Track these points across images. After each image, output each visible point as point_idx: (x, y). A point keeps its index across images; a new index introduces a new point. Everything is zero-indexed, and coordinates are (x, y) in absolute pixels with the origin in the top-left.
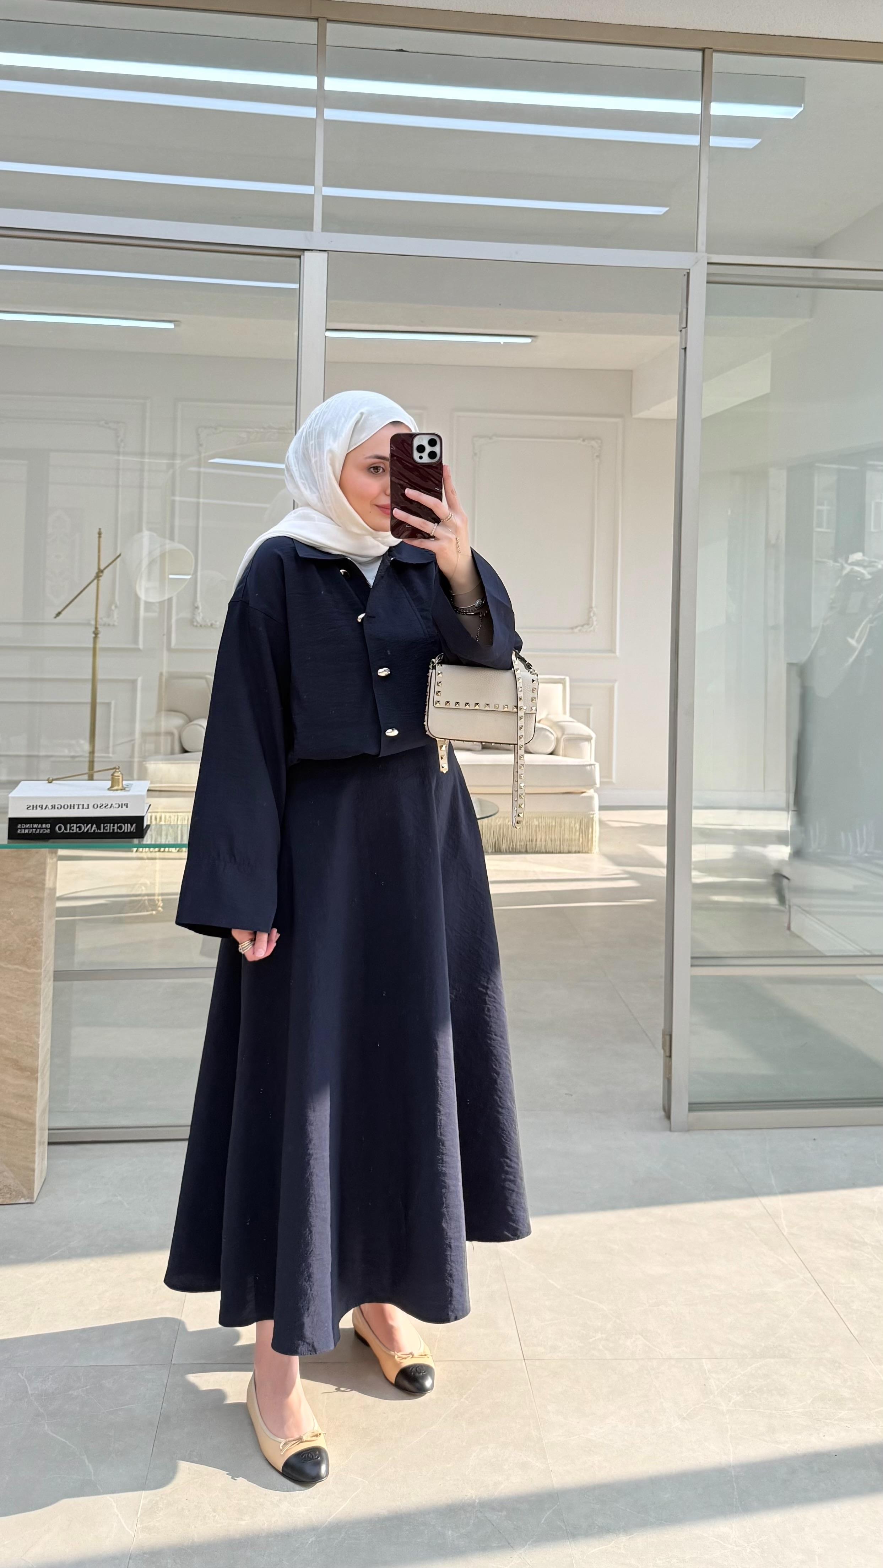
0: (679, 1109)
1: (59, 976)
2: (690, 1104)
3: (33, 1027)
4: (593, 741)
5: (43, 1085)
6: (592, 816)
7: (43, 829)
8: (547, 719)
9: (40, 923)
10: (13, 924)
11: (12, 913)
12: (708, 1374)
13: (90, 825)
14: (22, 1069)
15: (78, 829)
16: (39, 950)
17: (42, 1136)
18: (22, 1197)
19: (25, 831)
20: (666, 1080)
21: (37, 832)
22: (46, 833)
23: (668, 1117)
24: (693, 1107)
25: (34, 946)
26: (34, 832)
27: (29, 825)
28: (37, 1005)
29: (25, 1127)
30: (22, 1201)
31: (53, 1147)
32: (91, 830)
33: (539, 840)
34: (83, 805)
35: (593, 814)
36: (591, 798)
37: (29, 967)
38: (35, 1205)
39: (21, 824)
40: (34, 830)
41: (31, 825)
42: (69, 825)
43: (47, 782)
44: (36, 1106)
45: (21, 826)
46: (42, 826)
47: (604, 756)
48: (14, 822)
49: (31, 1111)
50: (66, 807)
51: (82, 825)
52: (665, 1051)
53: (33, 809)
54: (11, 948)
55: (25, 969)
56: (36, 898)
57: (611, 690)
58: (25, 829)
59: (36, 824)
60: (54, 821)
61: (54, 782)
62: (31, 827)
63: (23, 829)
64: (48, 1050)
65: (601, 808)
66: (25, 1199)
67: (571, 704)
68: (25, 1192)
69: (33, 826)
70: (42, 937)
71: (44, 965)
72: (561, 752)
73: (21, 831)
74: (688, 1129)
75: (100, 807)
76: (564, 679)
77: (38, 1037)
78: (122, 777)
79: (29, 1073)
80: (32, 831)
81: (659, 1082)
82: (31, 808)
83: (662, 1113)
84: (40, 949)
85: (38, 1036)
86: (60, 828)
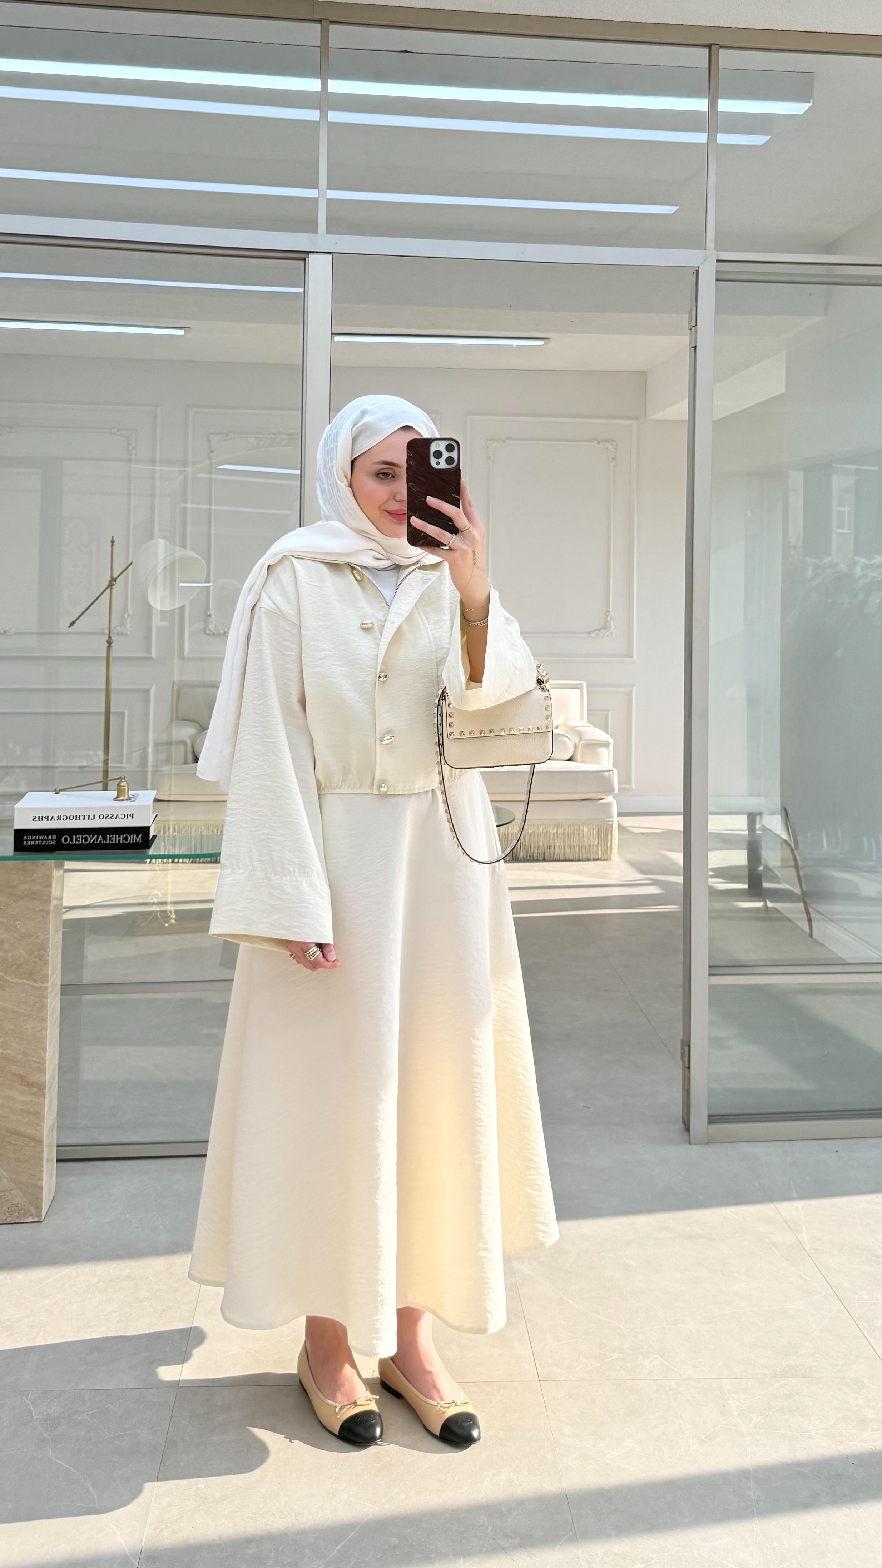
0: (699, 1120)
1: (65, 989)
2: (709, 1116)
3: (39, 1043)
4: (611, 747)
5: (51, 1101)
6: (611, 823)
7: (49, 840)
8: (565, 724)
9: (47, 936)
10: (20, 938)
11: (18, 927)
12: (727, 1394)
13: (96, 836)
14: (29, 1085)
15: (84, 840)
16: (45, 964)
17: (49, 1153)
18: (30, 1216)
19: (30, 843)
20: (685, 1092)
21: (43, 844)
22: (52, 845)
23: (688, 1129)
24: (713, 1119)
25: (40, 959)
26: (40, 844)
27: (35, 836)
28: (44, 1019)
29: (32, 1144)
30: (30, 1220)
31: (61, 1164)
32: (97, 841)
33: (557, 848)
34: (89, 816)
35: (612, 821)
36: (609, 805)
37: (36, 982)
38: (44, 1222)
39: (27, 836)
40: (40, 842)
41: (37, 836)
42: (74, 836)
43: (54, 792)
44: (43, 1122)
45: (27, 838)
46: (48, 837)
47: (623, 761)
48: (20, 834)
49: (38, 1128)
50: (71, 818)
51: (88, 836)
52: (683, 1062)
53: (39, 820)
54: (17, 962)
55: (31, 983)
56: (42, 911)
57: (629, 694)
58: (31, 840)
59: (42, 835)
60: (59, 832)
61: (61, 792)
62: (37, 839)
63: (28, 841)
64: (55, 1065)
65: (620, 814)
66: (33, 1218)
67: (588, 710)
68: (33, 1210)
69: (39, 838)
70: (48, 950)
71: (51, 979)
72: (579, 758)
73: (27, 843)
74: (709, 1141)
75: (106, 817)
76: (582, 684)
77: (45, 1053)
78: (128, 788)
79: (36, 1089)
80: (38, 843)
81: (678, 1094)
82: (37, 819)
83: (682, 1126)
84: (47, 963)
85: (45, 1051)
86: (66, 840)
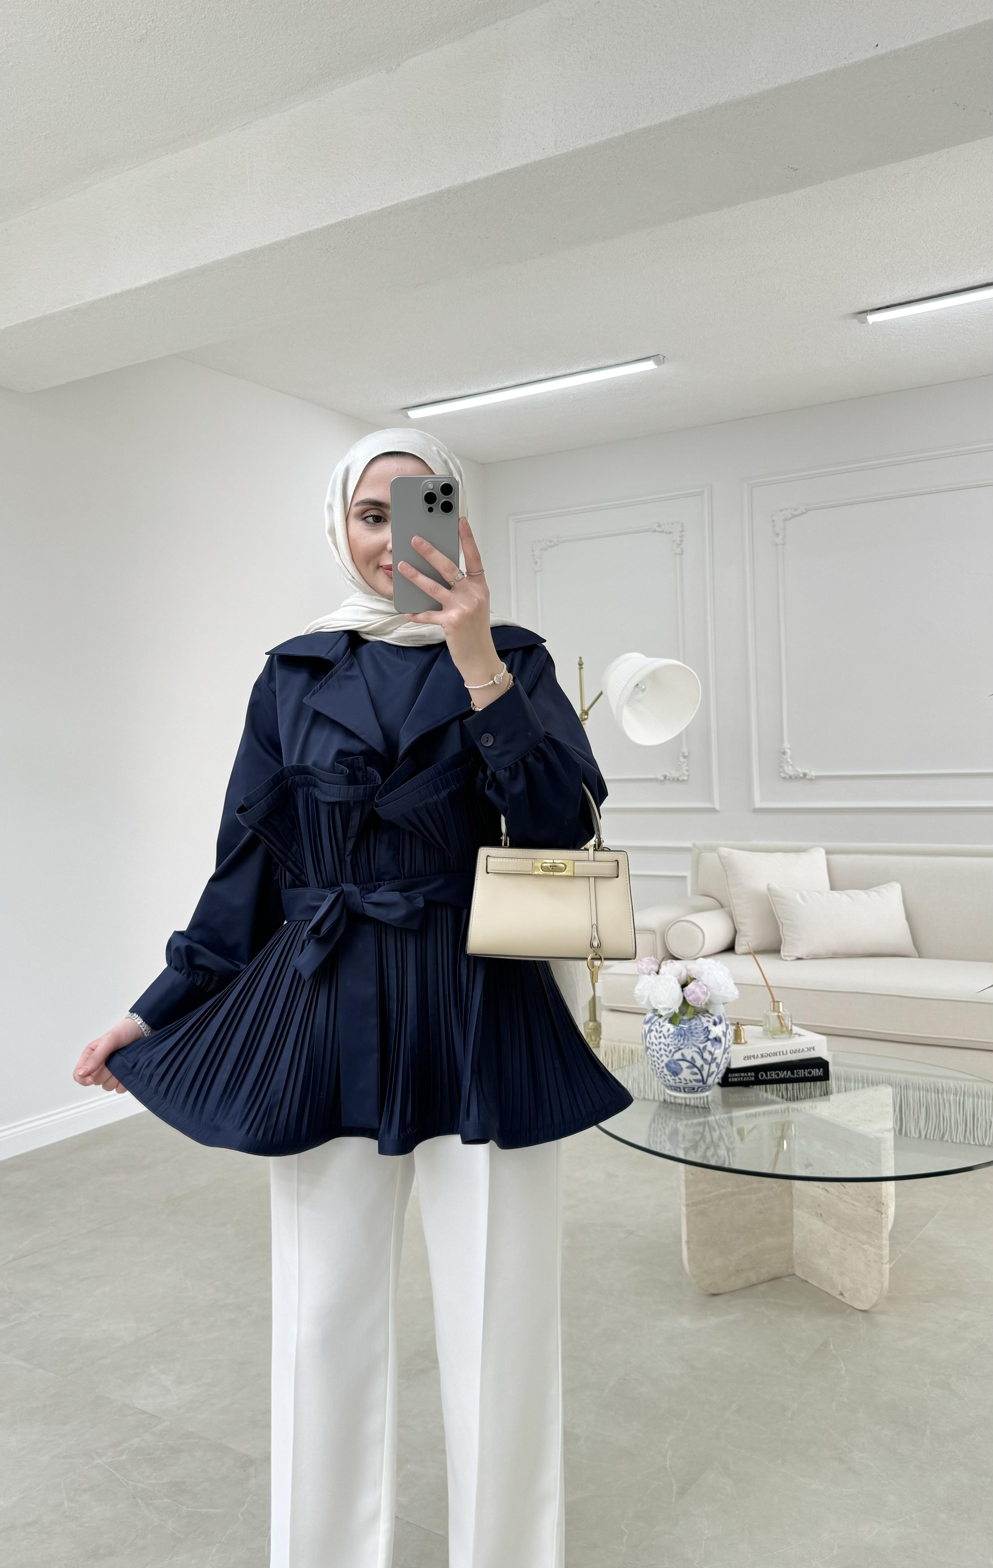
13: (785, 1072)
51: (780, 1070)
86: (762, 1075)
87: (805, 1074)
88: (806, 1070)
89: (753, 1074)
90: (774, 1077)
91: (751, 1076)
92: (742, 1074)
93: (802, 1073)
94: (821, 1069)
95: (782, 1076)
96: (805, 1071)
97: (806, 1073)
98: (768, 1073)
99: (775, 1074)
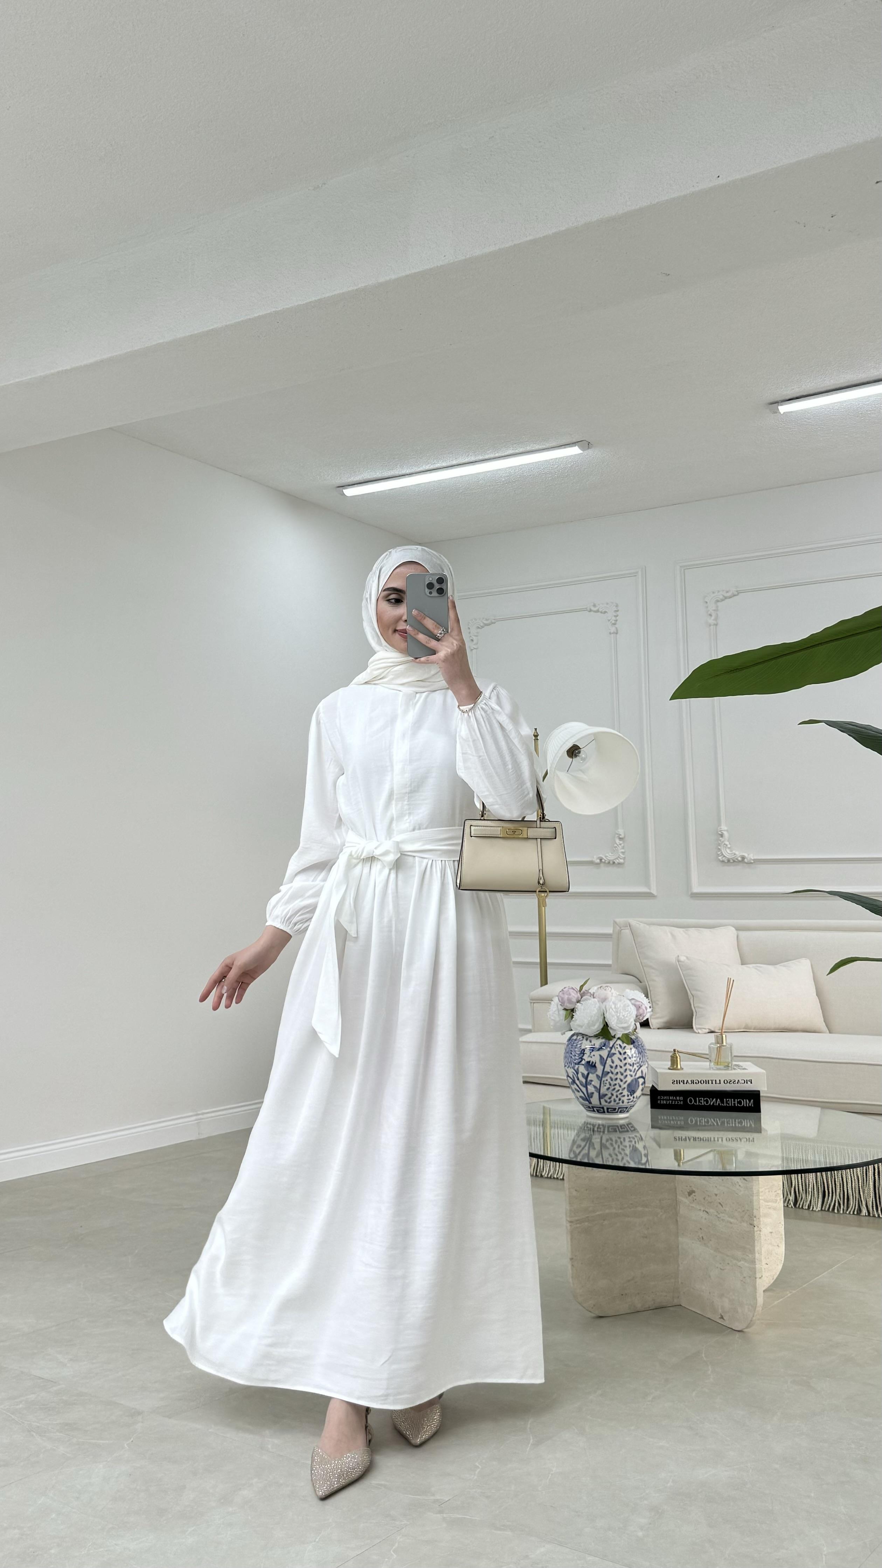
13: (715, 1099)
32: (715, 1102)
40: (670, 1101)
45: (663, 1097)
46: (676, 1098)
48: (655, 1094)
50: (699, 1082)
58: (663, 1100)
69: (669, 1098)
73: (655, 1101)
86: (691, 1101)
87: (734, 1104)
88: (736, 1100)
89: (682, 1098)
90: (703, 1104)
91: (680, 1101)
92: (671, 1098)
93: (732, 1102)
94: (752, 1100)
95: (711, 1104)
96: (734, 1101)
97: (736, 1102)
98: (697, 1099)
99: (704, 1101)
